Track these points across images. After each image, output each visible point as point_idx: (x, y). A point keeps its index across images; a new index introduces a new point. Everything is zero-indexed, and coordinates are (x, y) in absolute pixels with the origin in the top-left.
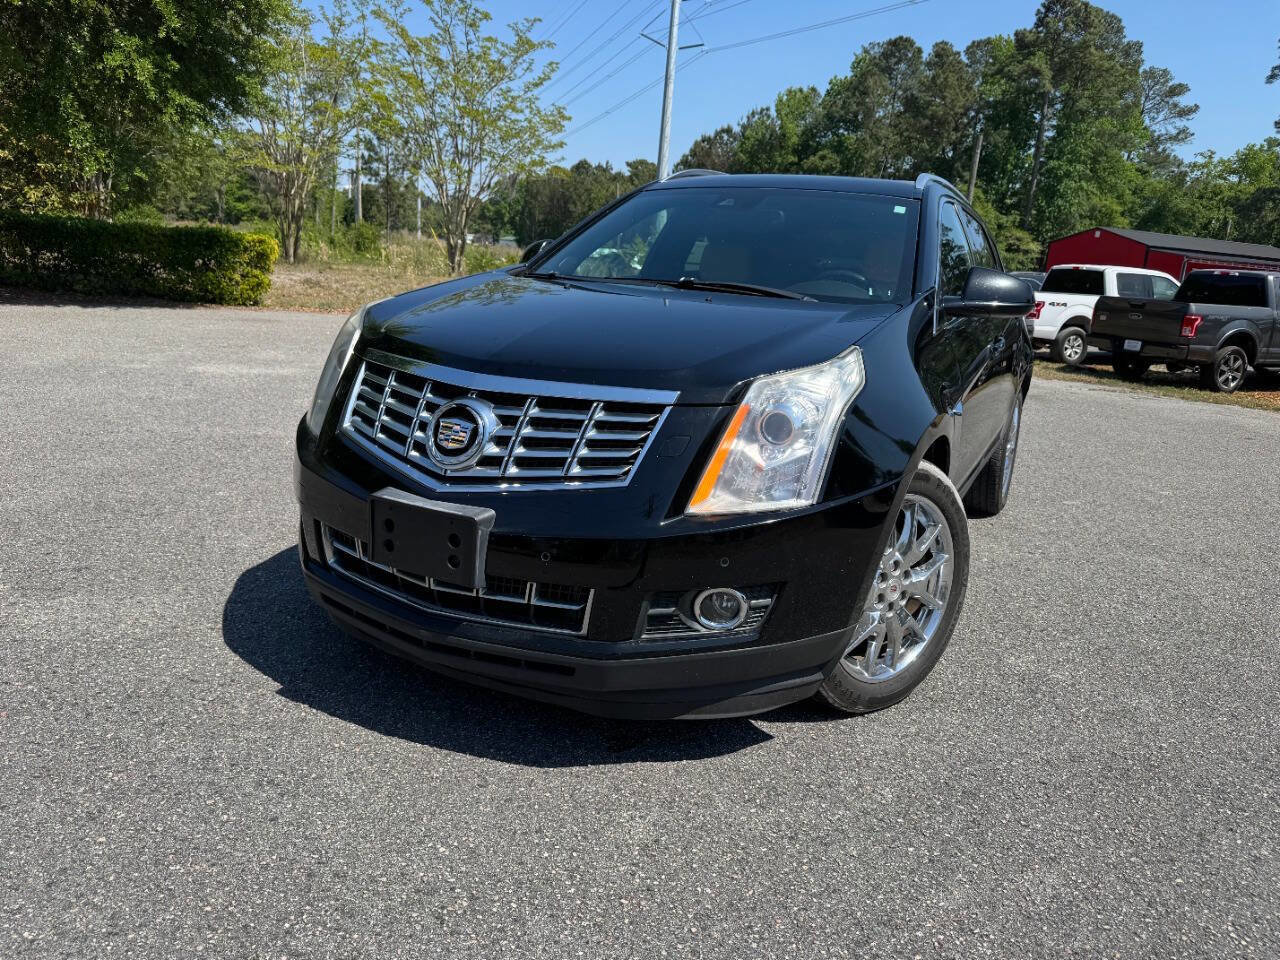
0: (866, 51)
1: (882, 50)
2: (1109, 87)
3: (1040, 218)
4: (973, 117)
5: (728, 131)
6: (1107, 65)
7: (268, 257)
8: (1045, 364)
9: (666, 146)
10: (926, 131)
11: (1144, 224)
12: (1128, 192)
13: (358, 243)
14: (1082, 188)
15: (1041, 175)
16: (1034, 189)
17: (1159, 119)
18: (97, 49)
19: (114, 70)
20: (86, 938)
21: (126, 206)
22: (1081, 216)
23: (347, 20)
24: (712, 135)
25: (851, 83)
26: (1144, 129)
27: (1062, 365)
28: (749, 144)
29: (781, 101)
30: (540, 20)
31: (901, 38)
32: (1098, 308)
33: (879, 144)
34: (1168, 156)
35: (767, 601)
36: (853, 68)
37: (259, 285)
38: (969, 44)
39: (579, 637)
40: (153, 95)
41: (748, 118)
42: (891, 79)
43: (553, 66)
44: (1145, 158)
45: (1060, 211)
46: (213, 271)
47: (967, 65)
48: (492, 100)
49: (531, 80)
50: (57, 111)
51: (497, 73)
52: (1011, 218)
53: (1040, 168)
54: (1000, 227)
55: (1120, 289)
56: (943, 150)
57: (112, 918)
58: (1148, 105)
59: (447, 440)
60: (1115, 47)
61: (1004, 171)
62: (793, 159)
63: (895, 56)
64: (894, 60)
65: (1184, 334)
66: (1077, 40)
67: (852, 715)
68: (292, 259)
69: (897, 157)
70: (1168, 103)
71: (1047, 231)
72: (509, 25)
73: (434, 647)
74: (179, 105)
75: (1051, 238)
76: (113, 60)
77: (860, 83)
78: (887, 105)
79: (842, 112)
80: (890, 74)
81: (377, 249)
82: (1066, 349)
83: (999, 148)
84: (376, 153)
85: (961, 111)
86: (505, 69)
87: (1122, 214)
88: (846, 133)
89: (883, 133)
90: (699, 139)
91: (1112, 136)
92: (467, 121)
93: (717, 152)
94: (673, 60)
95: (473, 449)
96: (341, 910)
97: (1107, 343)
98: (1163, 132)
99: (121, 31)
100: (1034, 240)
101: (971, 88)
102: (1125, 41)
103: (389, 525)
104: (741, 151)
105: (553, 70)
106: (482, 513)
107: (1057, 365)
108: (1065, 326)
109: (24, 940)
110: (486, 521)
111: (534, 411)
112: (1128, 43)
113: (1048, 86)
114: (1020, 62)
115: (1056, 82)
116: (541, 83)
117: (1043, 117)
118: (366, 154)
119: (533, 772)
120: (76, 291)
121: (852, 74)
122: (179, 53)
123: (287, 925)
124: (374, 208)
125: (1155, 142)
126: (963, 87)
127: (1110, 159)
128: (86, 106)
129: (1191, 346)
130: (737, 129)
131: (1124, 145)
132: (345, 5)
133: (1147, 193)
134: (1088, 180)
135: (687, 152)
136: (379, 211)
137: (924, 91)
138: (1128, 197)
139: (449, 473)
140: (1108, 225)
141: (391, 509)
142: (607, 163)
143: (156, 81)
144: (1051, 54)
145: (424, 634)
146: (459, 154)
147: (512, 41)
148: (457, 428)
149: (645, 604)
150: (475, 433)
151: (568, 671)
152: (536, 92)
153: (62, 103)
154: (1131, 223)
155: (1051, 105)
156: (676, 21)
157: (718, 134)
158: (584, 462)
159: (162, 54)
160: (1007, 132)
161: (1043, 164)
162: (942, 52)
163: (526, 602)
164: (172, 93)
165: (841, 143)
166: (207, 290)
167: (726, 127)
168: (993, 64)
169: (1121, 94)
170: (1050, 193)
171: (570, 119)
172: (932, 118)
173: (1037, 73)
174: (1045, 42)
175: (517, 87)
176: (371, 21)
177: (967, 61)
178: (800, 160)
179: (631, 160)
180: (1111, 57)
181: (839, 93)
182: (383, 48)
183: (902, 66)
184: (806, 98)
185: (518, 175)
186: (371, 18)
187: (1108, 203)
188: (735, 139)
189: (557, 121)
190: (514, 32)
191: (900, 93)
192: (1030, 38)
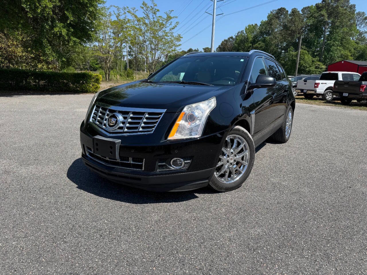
0: (271, 12)
1: (276, 12)
2: (345, 18)
3: (326, 58)
4: (304, 30)
5: (232, 38)
6: (344, 12)
7: (99, 80)
8: (320, 101)
9: (213, 43)
10: (290, 35)
11: (358, 59)
12: (352, 49)
13: (128, 75)
14: (338, 49)
15: (325, 45)
16: (323, 50)
17: (362, 27)
18: (52, 27)
19: (56, 32)
20: (19, 238)
21: (64, 68)
22: (338, 57)
23: (121, 14)
24: (227, 39)
25: (267, 22)
26: (357, 30)
27: (325, 101)
28: (238, 41)
29: (246, 28)
30: (173, 11)
31: (282, 8)
32: (335, 84)
33: (276, 39)
34: (365, 38)
35: (189, 161)
36: (268, 17)
37: (97, 87)
38: (303, 8)
39: (142, 171)
40: (67, 38)
41: (237, 34)
42: (279, 20)
43: (177, 23)
44: (357, 39)
45: (331, 56)
46: (85, 84)
47: (302, 15)
48: (160, 33)
49: (171, 28)
50: (42, 44)
51: (162, 26)
52: (316, 59)
53: (325, 44)
54: (313, 61)
55: (343, 78)
56: (295, 40)
57: (26, 234)
58: (358, 23)
59: (110, 123)
60: (347, 6)
61: (314, 45)
62: (250, 45)
63: (280, 13)
64: (280, 15)
65: (361, 91)
66: (335, 5)
67: (221, 192)
68: (108, 80)
69: (281, 43)
70: (364, 22)
71: (328, 62)
72: (165, 13)
73: (109, 174)
74: (74, 41)
75: (329, 64)
76: (56, 30)
77: (270, 22)
78: (278, 28)
79: (265, 31)
80: (279, 19)
81: (133, 76)
82: (327, 96)
83: (312, 38)
84: (132, 50)
85: (300, 28)
86: (164, 25)
87: (351, 56)
88: (266, 36)
89: (277, 36)
90: (223, 40)
91: (347, 33)
92: (154, 40)
93: (229, 44)
94: (214, 19)
95: (116, 125)
96: (78, 233)
97: (338, 94)
98: (363, 31)
99: (58, 22)
100: (323, 65)
101: (303, 21)
102: (350, 4)
103: (97, 144)
104: (235, 43)
105: (177, 24)
106: (118, 140)
107: (324, 101)
108: (326, 90)
109: (5, 238)
110: (118, 143)
111: (131, 115)
112: (351, 5)
113: (327, 19)
114: (318, 13)
115: (329, 18)
116: (174, 28)
117: (325, 28)
118: (129, 50)
119: (134, 205)
120: (49, 91)
121: (267, 19)
122: (73, 27)
123: (65, 236)
124: (132, 65)
125: (361, 34)
126: (301, 21)
127: (347, 39)
128: (50, 42)
129: (363, 94)
130: (234, 37)
131: (351, 35)
132: (120, 10)
133: (359, 49)
134: (340, 46)
135: (220, 45)
136: (133, 66)
137: (289, 23)
138: (353, 50)
139: (111, 131)
140: (347, 59)
141: (97, 140)
142: (197, 49)
143: (67, 35)
144: (327, 10)
145: (106, 171)
146: (152, 49)
147: (165, 17)
148: (113, 120)
149: (157, 162)
150: (117, 121)
151: (139, 179)
152: (173, 31)
153: (44, 41)
154: (354, 58)
155: (328, 25)
156: (215, 7)
157: (229, 39)
158: (143, 128)
159: (69, 27)
160: (314, 33)
161: (326, 42)
162: (294, 11)
163: (129, 162)
164: (72, 37)
165: (265, 39)
166: (83, 89)
167: (231, 37)
168: (310, 14)
169: (349, 20)
170: (328, 51)
171: (182, 38)
172: (292, 30)
173: (323, 16)
174: (325, 6)
175: (167, 30)
176: (127, 14)
177: (302, 13)
178: (253, 45)
179: (204, 48)
180: (346, 10)
181: (264, 25)
182: (131, 21)
183: (282, 16)
184: (254, 27)
185: (168, 54)
186: (127, 13)
187: (346, 53)
188: (234, 40)
189: (179, 38)
190: (166, 15)
191: (282, 24)
192: (321, 5)
